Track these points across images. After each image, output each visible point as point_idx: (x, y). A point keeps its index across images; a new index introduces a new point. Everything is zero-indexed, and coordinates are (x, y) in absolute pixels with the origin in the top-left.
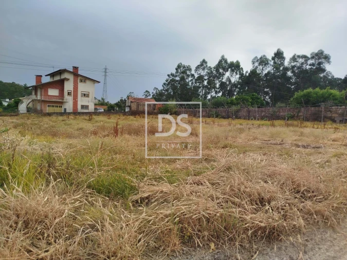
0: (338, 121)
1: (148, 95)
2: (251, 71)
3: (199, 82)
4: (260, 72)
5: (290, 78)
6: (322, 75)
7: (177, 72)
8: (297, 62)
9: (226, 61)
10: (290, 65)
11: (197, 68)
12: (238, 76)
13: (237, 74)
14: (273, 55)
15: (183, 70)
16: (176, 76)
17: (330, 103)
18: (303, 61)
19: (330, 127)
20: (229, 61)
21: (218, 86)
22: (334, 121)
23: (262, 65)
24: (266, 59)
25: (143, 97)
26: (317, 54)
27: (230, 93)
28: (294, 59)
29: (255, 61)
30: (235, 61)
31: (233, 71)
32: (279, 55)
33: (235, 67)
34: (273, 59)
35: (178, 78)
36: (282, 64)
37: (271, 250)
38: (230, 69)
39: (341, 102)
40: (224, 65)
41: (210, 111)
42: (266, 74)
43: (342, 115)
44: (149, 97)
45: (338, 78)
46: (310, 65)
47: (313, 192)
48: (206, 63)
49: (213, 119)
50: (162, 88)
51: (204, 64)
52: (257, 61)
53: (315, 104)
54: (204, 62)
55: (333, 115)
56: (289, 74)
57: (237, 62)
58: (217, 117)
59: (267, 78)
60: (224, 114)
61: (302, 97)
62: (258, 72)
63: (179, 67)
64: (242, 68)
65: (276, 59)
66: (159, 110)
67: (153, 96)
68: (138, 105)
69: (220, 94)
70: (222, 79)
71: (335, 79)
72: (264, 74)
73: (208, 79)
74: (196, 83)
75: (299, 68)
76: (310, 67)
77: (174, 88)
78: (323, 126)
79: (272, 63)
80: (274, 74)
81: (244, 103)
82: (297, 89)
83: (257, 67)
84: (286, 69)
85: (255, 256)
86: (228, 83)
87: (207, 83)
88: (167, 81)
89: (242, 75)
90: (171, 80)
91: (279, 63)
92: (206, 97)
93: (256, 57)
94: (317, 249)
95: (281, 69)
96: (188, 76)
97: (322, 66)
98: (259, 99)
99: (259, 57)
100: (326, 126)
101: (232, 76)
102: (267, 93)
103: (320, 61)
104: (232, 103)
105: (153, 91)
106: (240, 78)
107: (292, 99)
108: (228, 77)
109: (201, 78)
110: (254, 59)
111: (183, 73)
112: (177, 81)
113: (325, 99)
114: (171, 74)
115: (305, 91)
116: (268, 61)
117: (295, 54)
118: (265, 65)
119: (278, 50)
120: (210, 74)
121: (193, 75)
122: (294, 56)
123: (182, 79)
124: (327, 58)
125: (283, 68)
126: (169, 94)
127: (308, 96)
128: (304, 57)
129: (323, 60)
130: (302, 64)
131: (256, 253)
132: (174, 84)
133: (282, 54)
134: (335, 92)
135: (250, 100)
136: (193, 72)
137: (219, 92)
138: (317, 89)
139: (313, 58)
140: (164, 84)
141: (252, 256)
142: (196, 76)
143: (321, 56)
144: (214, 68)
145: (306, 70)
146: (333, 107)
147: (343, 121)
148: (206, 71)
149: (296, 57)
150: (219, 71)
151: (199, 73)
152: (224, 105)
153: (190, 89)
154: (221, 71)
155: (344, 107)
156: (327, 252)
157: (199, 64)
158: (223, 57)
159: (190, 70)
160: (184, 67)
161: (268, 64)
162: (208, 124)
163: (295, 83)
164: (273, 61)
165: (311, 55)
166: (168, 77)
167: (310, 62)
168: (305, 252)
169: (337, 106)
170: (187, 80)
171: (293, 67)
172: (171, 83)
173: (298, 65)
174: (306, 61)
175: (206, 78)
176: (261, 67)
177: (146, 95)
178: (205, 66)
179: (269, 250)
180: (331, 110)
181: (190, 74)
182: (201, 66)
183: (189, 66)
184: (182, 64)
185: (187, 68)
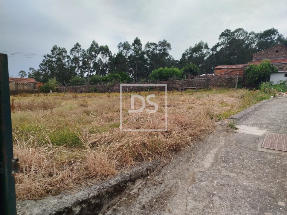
0: (180, 90)
1: (24, 75)
2: (118, 54)
3: (74, 63)
4: (125, 55)
5: (147, 60)
6: (167, 58)
7: (53, 53)
8: (150, 47)
9: (97, 45)
10: (146, 50)
11: (72, 50)
12: (108, 58)
13: (107, 56)
14: (133, 42)
15: (58, 52)
16: (52, 57)
17: (174, 77)
18: (154, 47)
19: (176, 94)
20: (99, 45)
21: (92, 66)
22: (178, 90)
23: (126, 49)
24: (128, 44)
25: (19, 77)
26: (162, 43)
27: (103, 72)
28: (148, 45)
29: (120, 46)
30: (104, 46)
31: (103, 53)
32: (137, 42)
33: (105, 50)
34: (133, 45)
35: (54, 59)
36: (140, 49)
38: (100, 52)
39: (181, 77)
40: (95, 49)
41: (89, 87)
42: (129, 56)
43: (182, 85)
44: (25, 77)
45: (176, 60)
46: (159, 50)
48: (80, 46)
49: (93, 93)
50: (40, 68)
51: (78, 47)
52: (122, 46)
53: (165, 78)
54: (78, 45)
55: (177, 86)
56: (146, 56)
57: (106, 46)
58: (95, 91)
59: (130, 60)
60: (101, 89)
61: (157, 73)
62: (123, 54)
63: (54, 49)
64: (110, 52)
65: (136, 45)
66: (40, 88)
67: (29, 76)
68: (17, 85)
69: (94, 73)
70: (95, 60)
71: (175, 60)
72: (128, 56)
73: (83, 60)
74: (72, 63)
75: (152, 52)
76: (159, 52)
77: (52, 68)
78: (172, 93)
79: (133, 48)
80: (135, 57)
81: (116, 79)
82: (152, 68)
83: (122, 51)
84: (143, 53)
86: (100, 63)
87: (82, 63)
88: (43, 61)
89: (111, 57)
90: (47, 61)
91: (138, 48)
92: (82, 76)
93: (121, 43)
95: (140, 53)
96: (64, 57)
97: (166, 51)
98: (126, 76)
99: (123, 43)
100: (174, 94)
101: (103, 58)
102: (131, 72)
103: (165, 47)
104: (106, 80)
105: (29, 71)
106: (109, 59)
107: (150, 75)
108: (100, 58)
109: (76, 59)
110: (119, 44)
111: (59, 54)
112: (54, 61)
113: (171, 74)
114: (48, 56)
115: (159, 69)
116: (130, 47)
117: (148, 42)
118: (128, 49)
119: (137, 38)
120: (84, 56)
121: (68, 57)
122: (148, 44)
123: (59, 60)
124: (169, 46)
125: (141, 52)
126: (46, 74)
127: (160, 73)
128: (154, 44)
129: (167, 47)
130: (154, 49)
132: (51, 65)
133: (139, 41)
134: (177, 70)
135: (120, 77)
136: (68, 54)
137: (94, 71)
138: (166, 68)
139: (160, 45)
140: (41, 64)
142: (72, 57)
143: (164, 44)
144: (87, 51)
145: (157, 54)
146: (177, 81)
147: (183, 89)
148: (80, 53)
149: (149, 44)
150: (92, 53)
151: (74, 54)
152: (100, 82)
153: (68, 69)
154: (93, 53)
155: (183, 80)
157: (73, 47)
158: (94, 41)
159: (66, 52)
160: (60, 49)
161: (130, 48)
162: (90, 97)
163: (150, 64)
164: (133, 46)
165: (159, 43)
166: (44, 58)
167: (159, 48)
169: (179, 79)
170: (64, 61)
171: (148, 51)
172: (48, 63)
173: (151, 50)
174: (156, 47)
175: (81, 59)
176: (125, 51)
177: (22, 75)
178: (79, 49)
180: (176, 82)
181: (65, 55)
182: (76, 49)
183: (65, 48)
184: (57, 47)
185: (63, 50)
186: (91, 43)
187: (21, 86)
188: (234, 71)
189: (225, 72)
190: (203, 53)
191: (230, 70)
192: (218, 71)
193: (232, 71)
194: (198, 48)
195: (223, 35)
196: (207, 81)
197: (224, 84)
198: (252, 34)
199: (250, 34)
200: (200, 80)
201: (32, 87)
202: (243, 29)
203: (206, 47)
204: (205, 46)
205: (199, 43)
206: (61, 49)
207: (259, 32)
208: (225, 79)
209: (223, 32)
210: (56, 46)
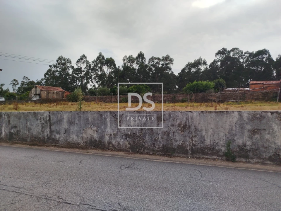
1: (16, 83)
2: (122, 67)
7: (58, 64)
8: (154, 62)
9: (103, 57)
10: (149, 64)
11: (78, 61)
14: (137, 56)
15: (63, 62)
16: (57, 67)
18: (157, 61)
20: (105, 57)
23: (130, 62)
24: (133, 58)
26: (165, 58)
28: (152, 59)
29: (125, 59)
30: (109, 58)
32: (141, 56)
33: (110, 62)
34: (137, 58)
36: (144, 63)
38: (106, 64)
48: (86, 57)
51: (84, 58)
52: (127, 59)
56: (147, 70)
63: (60, 59)
64: (115, 64)
65: (139, 59)
66: (68, 97)
76: (161, 66)
89: (115, 69)
93: (126, 56)
96: (68, 67)
97: (168, 66)
99: (128, 56)
103: (167, 62)
109: (79, 70)
110: (124, 57)
111: (63, 64)
114: (53, 65)
117: (153, 57)
118: (132, 62)
119: (141, 52)
121: (73, 67)
122: (152, 58)
123: (64, 70)
124: (171, 61)
125: (145, 65)
128: (158, 59)
129: (169, 62)
130: (157, 63)
133: (143, 55)
139: (163, 60)
144: (93, 62)
145: (159, 68)
151: (79, 65)
157: (79, 58)
158: (100, 54)
159: (70, 62)
160: (65, 60)
164: (137, 60)
165: (162, 58)
166: (50, 68)
167: (161, 62)
174: (159, 61)
176: (129, 64)
178: (85, 60)
181: (70, 66)
182: (81, 60)
183: (69, 59)
184: (62, 57)
185: (67, 60)
186: (98, 55)
187: (51, 94)
194: (197, 63)
195: (219, 53)
198: (248, 53)
199: (245, 53)
201: (60, 96)
202: (238, 49)
203: (205, 63)
204: (203, 62)
205: (198, 59)
206: (66, 59)
207: (252, 52)
209: (220, 50)
210: (61, 56)
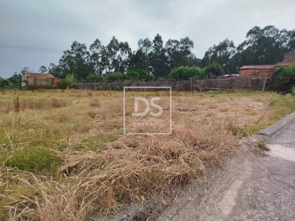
0: (201, 90)
1: (44, 70)
2: (137, 51)
3: (94, 59)
4: (145, 52)
5: (167, 58)
6: (188, 56)
7: (73, 49)
8: (171, 45)
9: (117, 42)
10: (167, 48)
11: (92, 46)
12: (127, 55)
13: (126, 53)
14: (154, 39)
15: (78, 48)
16: (72, 53)
17: (196, 77)
18: (176, 45)
19: (196, 95)
20: (119, 42)
21: (111, 63)
22: (198, 90)
23: (146, 46)
24: (149, 41)
25: (40, 72)
26: (185, 40)
27: (122, 69)
28: (169, 43)
29: (141, 42)
30: (124, 42)
31: (122, 50)
32: (158, 39)
33: (125, 47)
34: (154, 41)
35: (74, 55)
36: (161, 46)
37: (185, 192)
38: (120, 49)
39: (202, 77)
40: (115, 45)
41: (106, 84)
42: (149, 54)
43: (203, 86)
44: (45, 73)
45: (199, 59)
46: (180, 48)
47: (204, 143)
48: (99, 42)
49: (109, 91)
50: (59, 64)
51: (98, 43)
52: (142, 43)
53: (186, 78)
54: (97, 41)
55: (198, 86)
56: (166, 54)
57: (126, 42)
58: (112, 89)
59: (150, 57)
60: (118, 87)
61: (177, 72)
62: (143, 51)
63: (74, 44)
64: (130, 48)
65: (156, 42)
66: (58, 84)
67: (50, 71)
68: (35, 80)
69: (113, 70)
70: (114, 57)
71: (197, 59)
72: (148, 54)
73: (102, 56)
74: (91, 60)
75: (173, 50)
76: (180, 50)
77: (71, 64)
78: (192, 94)
79: (153, 45)
80: (155, 54)
81: (134, 77)
82: (173, 67)
83: (142, 48)
84: (164, 50)
85: (175, 199)
86: (119, 60)
87: (102, 60)
88: (63, 57)
89: (130, 54)
90: (67, 57)
91: (159, 45)
92: (101, 73)
94: (214, 185)
95: (160, 50)
96: (84, 53)
97: (188, 49)
98: (145, 74)
99: (143, 40)
100: (194, 94)
101: (122, 55)
102: (150, 70)
103: (187, 45)
104: (124, 78)
105: (50, 67)
106: (129, 56)
107: (170, 74)
108: (119, 55)
109: (95, 56)
110: (140, 41)
111: (78, 50)
112: (74, 57)
113: (192, 74)
114: (68, 51)
115: (179, 68)
116: (150, 44)
117: (170, 39)
118: (148, 46)
119: (158, 35)
120: (103, 52)
121: (88, 53)
122: (169, 41)
123: (78, 56)
124: (191, 43)
125: (162, 49)
126: (66, 69)
127: (180, 72)
128: (176, 41)
129: (189, 44)
130: (175, 47)
131: (175, 196)
132: (71, 60)
133: (161, 38)
134: (198, 69)
135: (139, 75)
136: (88, 50)
137: (112, 68)
138: (187, 67)
139: (182, 42)
140: (61, 60)
141: (173, 200)
142: (91, 54)
143: (187, 42)
144: (107, 47)
145: (178, 52)
146: (197, 80)
147: (204, 90)
148: (100, 49)
149: (171, 41)
150: (111, 50)
151: (94, 51)
152: (117, 80)
153: (86, 65)
154: (113, 50)
155: (204, 80)
156: (221, 185)
157: (93, 43)
158: (114, 38)
159: (85, 48)
160: (79, 45)
161: (150, 45)
162: (105, 96)
163: (171, 62)
164: (154, 44)
165: (181, 40)
166: (64, 54)
167: (180, 46)
168: (208, 188)
169: (200, 79)
170: (83, 57)
171: (169, 49)
172: (67, 59)
173: (172, 47)
174: (178, 44)
175: (100, 55)
176: (145, 48)
177: (42, 71)
178: (99, 45)
179: (184, 192)
180: (197, 82)
181: (85, 51)
182: (95, 45)
183: (84, 44)
184: (77, 43)
185: (82, 46)
186: (111, 39)
187: (39, 81)
188: (262, 72)
189: (252, 73)
190: (228, 51)
191: (257, 71)
192: (244, 71)
193: (260, 72)
194: (223, 46)
195: (251, 32)
196: (231, 82)
197: (250, 86)
198: (284, 32)
199: (281, 32)
200: (223, 80)
201: (50, 83)
202: (274, 27)
203: (232, 45)
204: (230, 44)
205: (224, 41)
206: (81, 45)
207: (292, 30)
208: (251, 80)
209: (251, 29)
210: (76, 41)
